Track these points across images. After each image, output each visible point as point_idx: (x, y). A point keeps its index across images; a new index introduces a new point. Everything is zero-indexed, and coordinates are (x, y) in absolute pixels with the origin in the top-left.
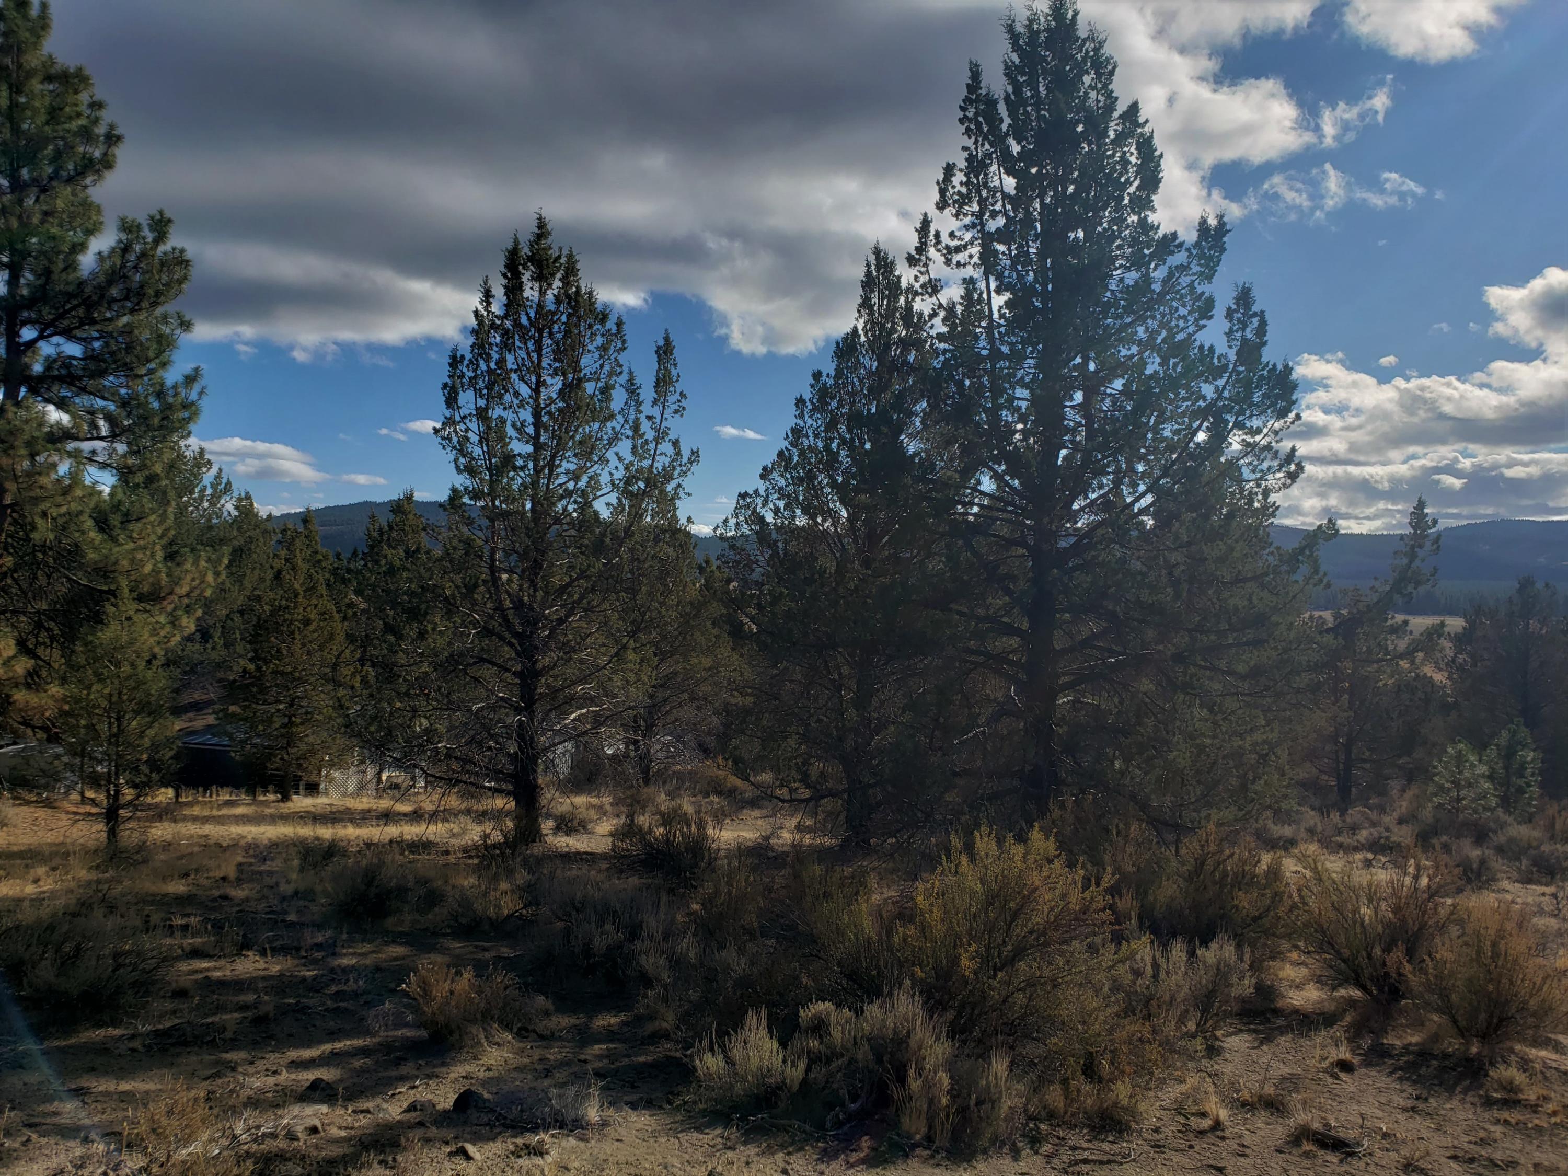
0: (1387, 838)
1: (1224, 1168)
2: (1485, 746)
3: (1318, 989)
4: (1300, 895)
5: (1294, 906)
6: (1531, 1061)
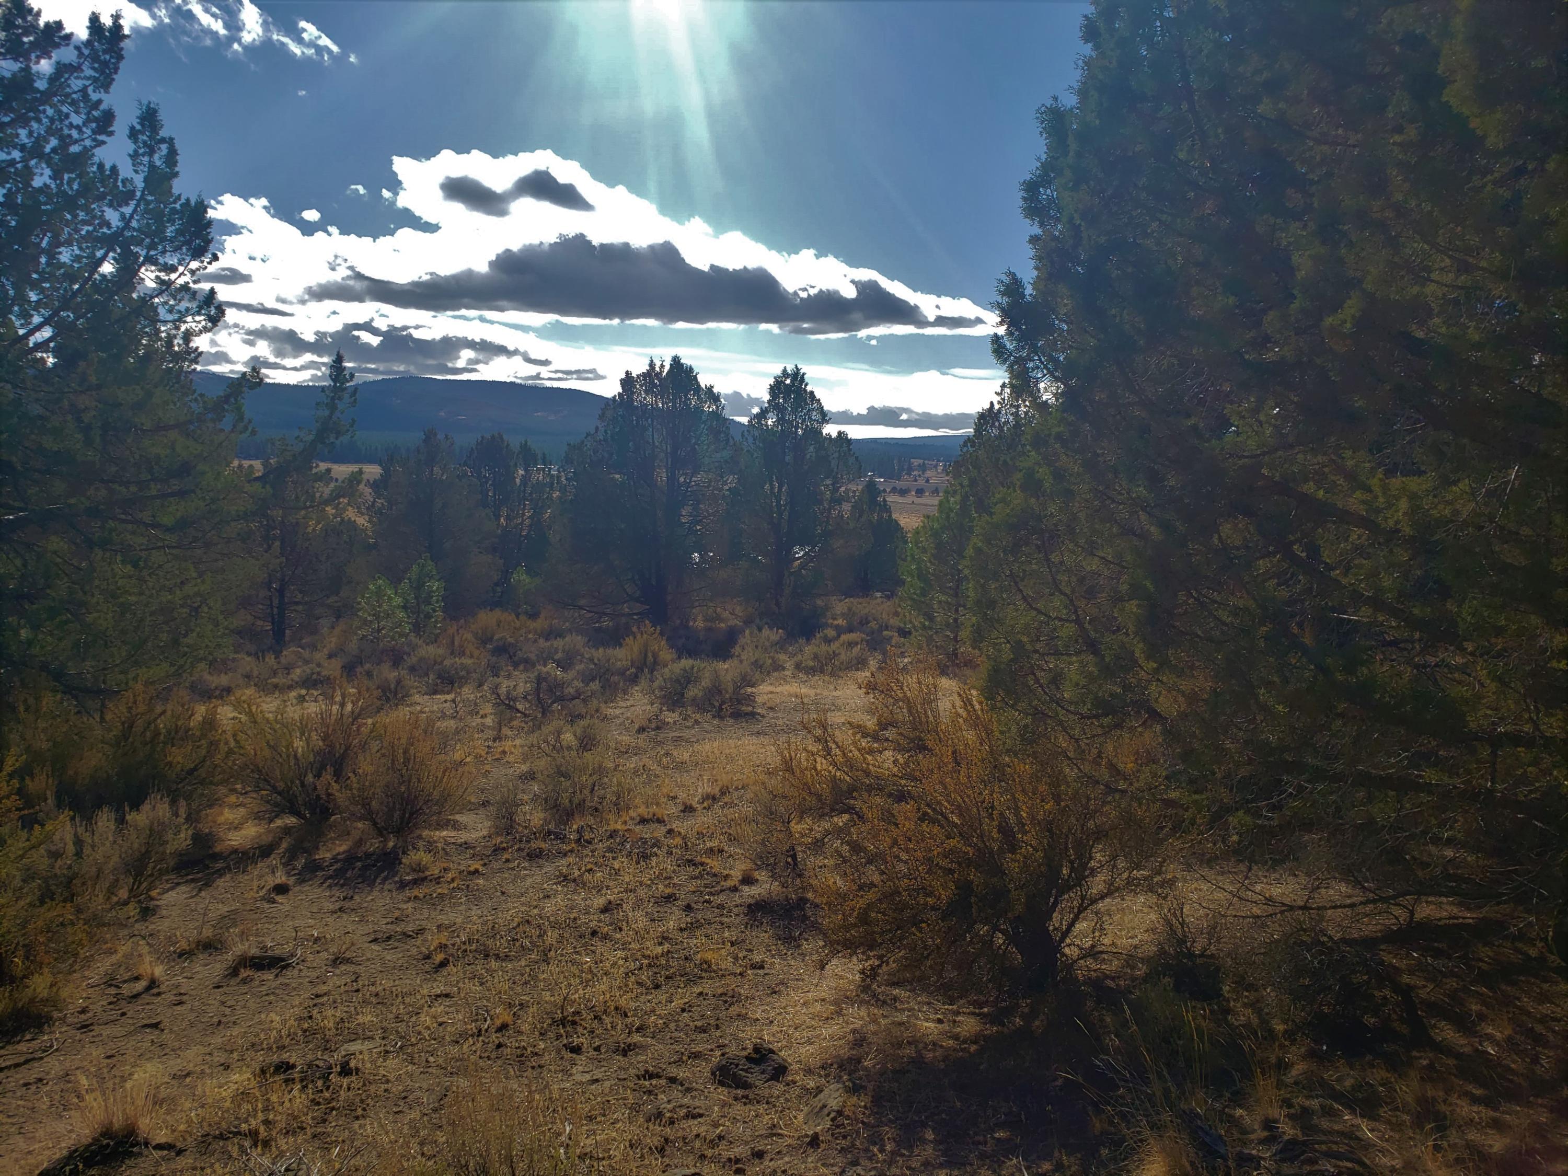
0: (319, 673)
1: (159, 1023)
2: (400, 581)
3: (256, 825)
4: (235, 740)
5: (230, 752)
6: (435, 842)
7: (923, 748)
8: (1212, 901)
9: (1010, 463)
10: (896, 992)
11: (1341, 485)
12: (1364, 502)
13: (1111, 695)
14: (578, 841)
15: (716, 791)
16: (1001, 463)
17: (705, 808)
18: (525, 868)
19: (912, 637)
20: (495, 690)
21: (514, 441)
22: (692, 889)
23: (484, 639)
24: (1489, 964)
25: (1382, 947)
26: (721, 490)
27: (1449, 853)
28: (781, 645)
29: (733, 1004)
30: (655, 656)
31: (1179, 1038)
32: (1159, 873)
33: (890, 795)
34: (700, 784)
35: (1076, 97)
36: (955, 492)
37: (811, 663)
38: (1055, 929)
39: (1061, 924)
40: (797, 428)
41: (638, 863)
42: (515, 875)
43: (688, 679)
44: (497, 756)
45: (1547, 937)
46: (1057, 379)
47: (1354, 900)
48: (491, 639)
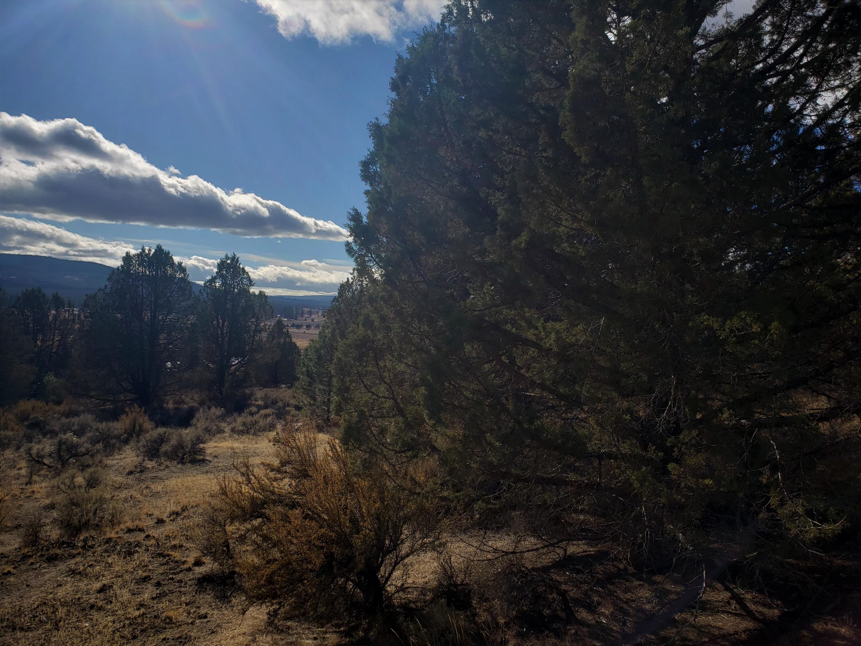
7: (306, 476)
8: (467, 553)
9: (358, 311)
10: (289, 623)
11: (523, 326)
12: (534, 335)
13: (412, 439)
14: (83, 547)
15: (179, 509)
16: (353, 310)
17: (171, 520)
18: (44, 568)
19: (303, 410)
20: (29, 452)
21: (49, 293)
22: (161, 571)
23: (23, 418)
24: (602, 575)
25: (552, 571)
26: (185, 324)
27: (582, 517)
28: (222, 418)
29: (185, 643)
30: (140, 426)
31: (450, 633)
32: (438, 539)
33: (287, 505)
34: (168, 505)
35: (388, 119)
36: (328, 327)
37: (241, 428)
38: (382, 577)
39: (385, 573)
40: (234, 288)
41: (125, 558)
42: (37, 573)
43: (162, 440)
44: (28, 494)
45: (627, 558)
46: (381, 267)
47: (538, 546)
48: (27, 418)
